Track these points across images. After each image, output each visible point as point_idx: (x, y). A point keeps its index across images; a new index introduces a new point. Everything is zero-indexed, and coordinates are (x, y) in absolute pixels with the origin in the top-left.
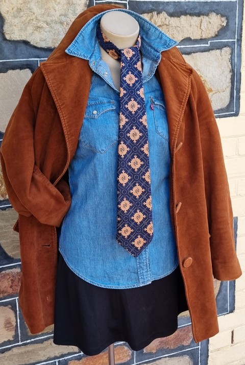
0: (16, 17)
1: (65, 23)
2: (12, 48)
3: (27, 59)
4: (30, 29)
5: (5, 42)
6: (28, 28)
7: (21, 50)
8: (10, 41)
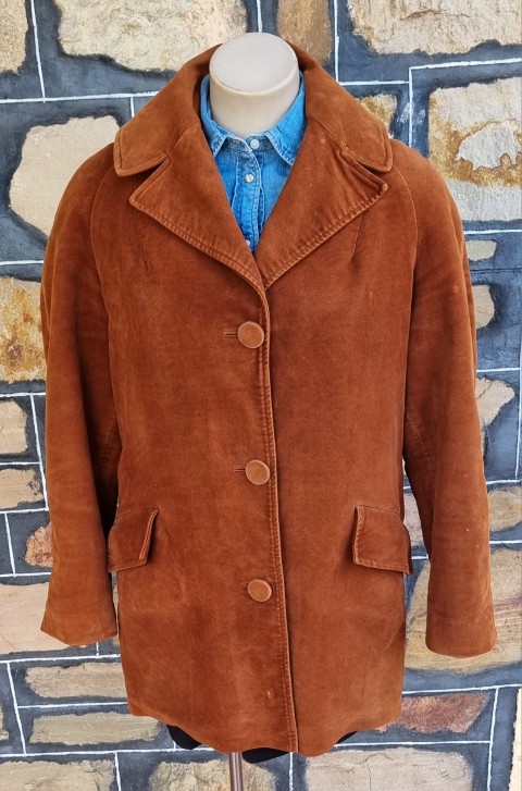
0: (84, 7)
1: (190, 14)
2: (77, 72)
3: (108, 96)
4: (114, 31)
5: (62, 59)
6: (110, 28)
7: (95, 77)
8: (72, 57)
